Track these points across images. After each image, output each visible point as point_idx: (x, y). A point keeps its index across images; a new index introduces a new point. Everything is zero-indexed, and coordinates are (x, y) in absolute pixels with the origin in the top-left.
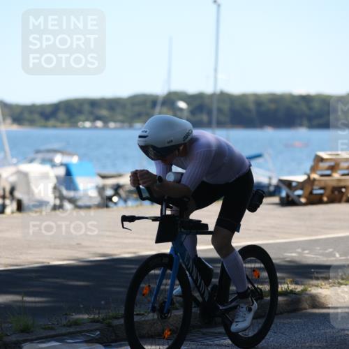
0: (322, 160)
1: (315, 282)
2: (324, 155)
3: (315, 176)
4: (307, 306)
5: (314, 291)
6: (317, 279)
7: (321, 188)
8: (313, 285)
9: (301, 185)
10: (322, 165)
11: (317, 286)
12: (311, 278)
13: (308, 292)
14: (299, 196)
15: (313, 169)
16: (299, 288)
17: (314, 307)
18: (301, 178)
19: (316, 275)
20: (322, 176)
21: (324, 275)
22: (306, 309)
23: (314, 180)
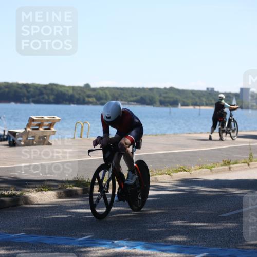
0: (33, 120)
1: (28, 189)
2: (34, 118)
3: (29, 129)
4: (22, 203)
5: (27, 194)
6: (29, 188)
7: (32, 137)
8: (26, 191)
9: (21, 135)
10: (33, 123)
11: (29, 192)
12: (26, 187)
13: (23, 195)
14: (20, 141)
15: (28, 126)
16: (18, 193)
17: (27, 203)
18: (21, 131)
19: (28, 186)
20: (33, 129)
21: (33, 186)
22: (22, 205)
23: (29, 131)
